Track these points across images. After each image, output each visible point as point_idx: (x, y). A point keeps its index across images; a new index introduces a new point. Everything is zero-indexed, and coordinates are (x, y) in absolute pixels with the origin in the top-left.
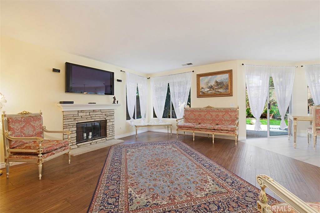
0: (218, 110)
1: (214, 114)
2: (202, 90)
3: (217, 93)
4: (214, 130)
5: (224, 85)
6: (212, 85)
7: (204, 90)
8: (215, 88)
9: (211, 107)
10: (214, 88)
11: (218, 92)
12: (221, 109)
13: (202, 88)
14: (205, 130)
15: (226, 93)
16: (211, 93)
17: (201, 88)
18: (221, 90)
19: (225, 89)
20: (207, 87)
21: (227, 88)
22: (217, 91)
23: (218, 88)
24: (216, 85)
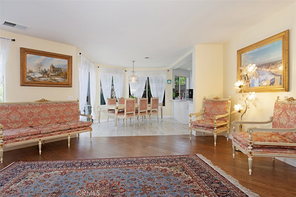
0: (58, 104)
1: (53, 110)
2: (30, 74)
3: (53, 81)
4: (70, 129)
5: (62, 73)
6: (47, 70)
7: (33, 75)
8: (51, 74)
9: (48, 101)
10: (49, 74)
11: (55, 80)
12: (61, 102)
13: (31, 72)
14: (59, 132)
15: (65, 83)
16: (45, 80)
17: (28, 71)
18: (59, 79)
19: (63, 78)
20: (39, 71)
21: (66, 78)
22: (53, 79)
23: (55, 75)
24: (52, 71)
